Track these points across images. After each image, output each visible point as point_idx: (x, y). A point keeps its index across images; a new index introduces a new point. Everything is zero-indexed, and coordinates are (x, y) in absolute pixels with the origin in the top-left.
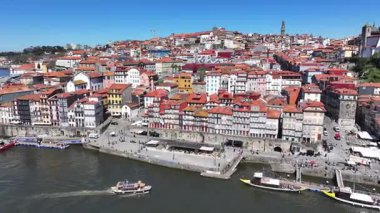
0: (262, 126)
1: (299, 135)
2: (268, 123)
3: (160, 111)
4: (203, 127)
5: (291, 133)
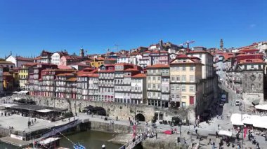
0: (126, 89)
1: (166, 98)
2: (133, 85)
3: (40, 77)
4: (72, 93)
5: (156, 96)
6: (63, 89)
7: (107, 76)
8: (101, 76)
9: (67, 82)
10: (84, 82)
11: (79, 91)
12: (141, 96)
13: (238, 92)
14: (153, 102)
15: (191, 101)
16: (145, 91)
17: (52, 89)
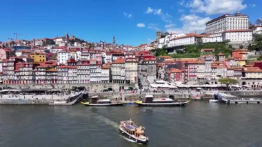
0: (99, 75)
1: (123, 78)
2: (103, 72)
3: (15, 69)
4: (53, 80)
5: (118, 78)
6: (43, 78)
7: (84, 68)
8: (79, 68)
9: (47, 72)
10: (65, 72)
11: (60, 78)
12: (108, 79)
13: (144, 76)
14: (116, 81)
15: (135, 80)
16: (111, 76)
17: (31, 78)
